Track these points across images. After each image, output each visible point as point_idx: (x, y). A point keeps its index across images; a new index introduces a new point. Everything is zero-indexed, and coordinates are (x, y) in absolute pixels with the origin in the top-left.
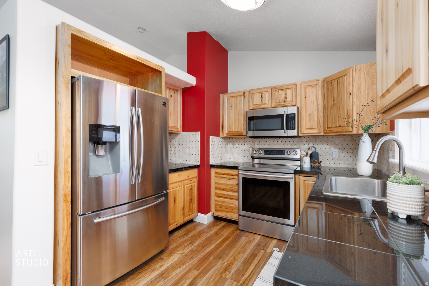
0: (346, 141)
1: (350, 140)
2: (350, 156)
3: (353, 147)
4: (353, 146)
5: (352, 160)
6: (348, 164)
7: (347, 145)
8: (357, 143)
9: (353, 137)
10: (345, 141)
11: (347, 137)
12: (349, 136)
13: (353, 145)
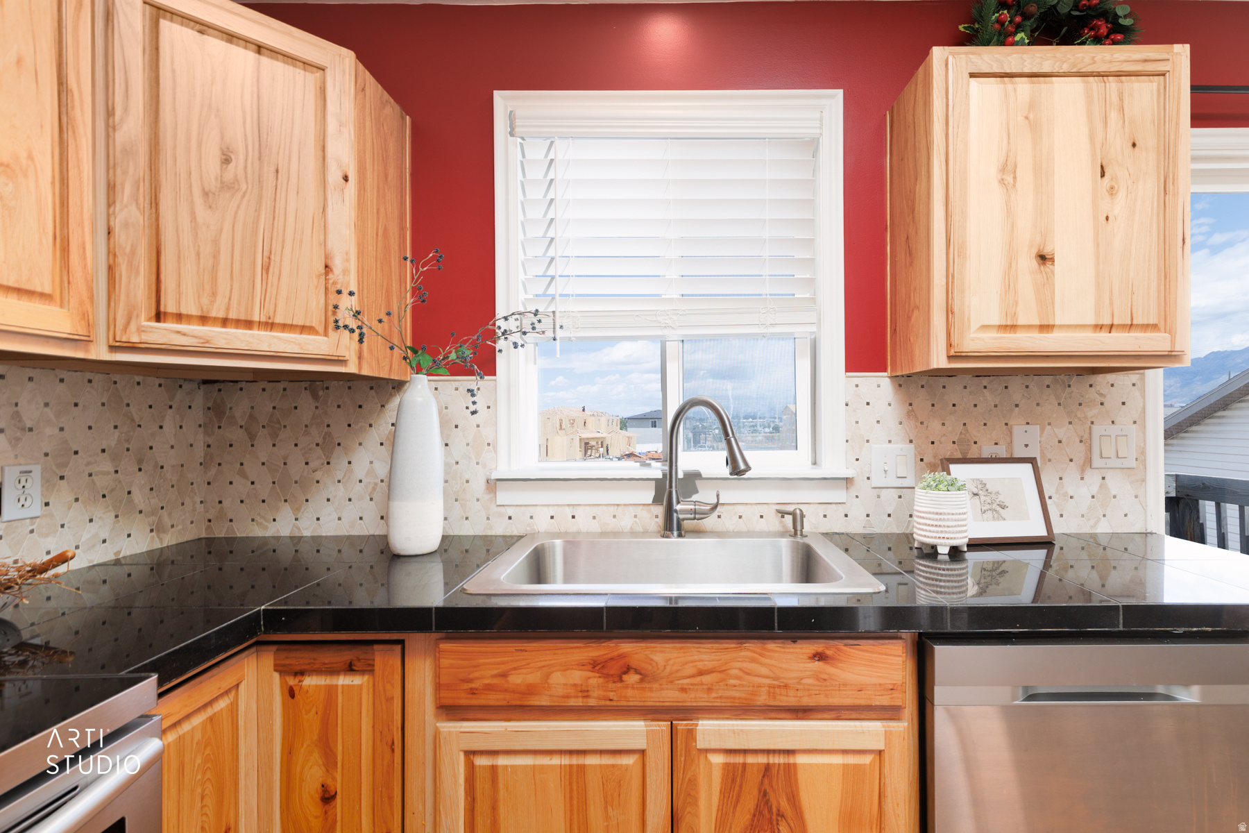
0: (80, 405)
1: (104, 400)
2: (104, 496)
3: (119, 442)
4: (117, 432)
5: (113, 515)
6: (94, 546)
7: (90, 428)
8: (133, 420)
9: (115, 383)
10: (76, 405)
11: (90, 381)
12: (97, 378)
13: (116, 427)
